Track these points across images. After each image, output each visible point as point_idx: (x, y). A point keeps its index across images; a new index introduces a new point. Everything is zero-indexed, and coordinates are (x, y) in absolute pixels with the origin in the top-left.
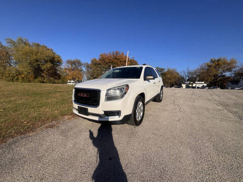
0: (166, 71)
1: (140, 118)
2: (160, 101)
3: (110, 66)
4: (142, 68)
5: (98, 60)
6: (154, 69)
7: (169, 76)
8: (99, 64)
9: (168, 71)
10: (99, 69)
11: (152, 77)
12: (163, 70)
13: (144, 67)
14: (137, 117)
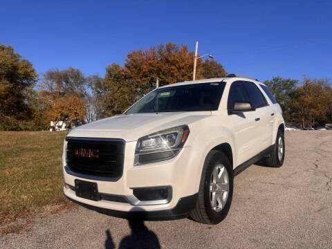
0: (300, 85)
1: (221, 206)
2: (278, 164)
3: (153, 81)
4: (225, 83)
5: (122, 66)
6: (257, 84)
7: (309, 99)
8: (126, 78)
9: (308, 87)
10: (126, 89)
11: (248, 106)
12: (292, 83)
13: (229, 82)
14: (213, 203)
